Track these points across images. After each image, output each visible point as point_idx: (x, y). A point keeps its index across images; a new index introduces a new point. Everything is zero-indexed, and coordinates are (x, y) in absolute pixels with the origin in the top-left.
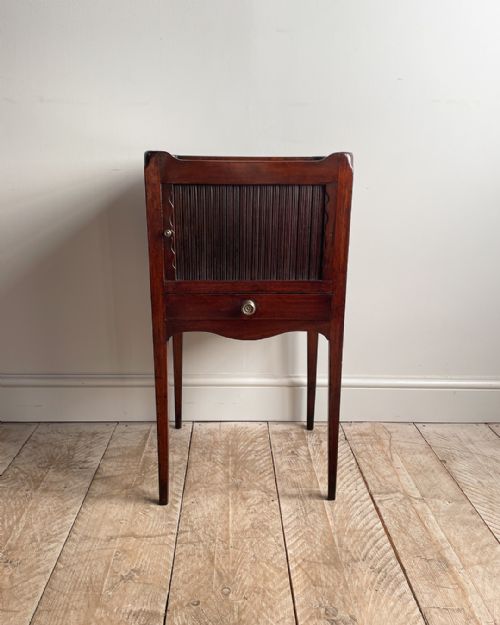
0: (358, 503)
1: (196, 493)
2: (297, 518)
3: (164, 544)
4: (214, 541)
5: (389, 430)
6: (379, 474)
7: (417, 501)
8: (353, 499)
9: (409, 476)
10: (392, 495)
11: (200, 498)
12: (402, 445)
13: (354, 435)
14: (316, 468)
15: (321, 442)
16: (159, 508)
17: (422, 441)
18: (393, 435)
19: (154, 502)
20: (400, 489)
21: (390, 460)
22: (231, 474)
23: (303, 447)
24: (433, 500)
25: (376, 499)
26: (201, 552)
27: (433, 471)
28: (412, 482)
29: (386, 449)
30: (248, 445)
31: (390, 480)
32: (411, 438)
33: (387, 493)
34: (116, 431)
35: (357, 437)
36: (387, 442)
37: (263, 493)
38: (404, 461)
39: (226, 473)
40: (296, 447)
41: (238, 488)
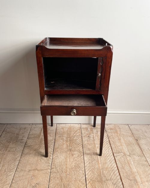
0: (109, 157)
1: (57, 153)
2: (89, 163)
3: (46, 173)
4: (63, 172)
5: (120, 127)
6: (116, 145)
7: (128, 156)
8: (108, 155)
9: (125, 146)
10: (120, 154)
11: (59, 155)
12: (124, 133)
13: (109, 129)
14: (96, 142)
15: (98, 132)
16: (45, 158)
17: (130, 132)
18: (121, 129)
19: (44, 156)
20: (123, 151)
21: (120, 139)
22: (68, 145)
23: (92, 134)
24: (133, 156)
25: (115, 155)
26: (58, 176)
27: (133, 144)
28: (126, 148)
29: (118, 135)
30: (74, 133)
31: (119, 147)
32: (126, 130)
33: (118, 153)
34: (32, 127)
35: (109, 130)
36: (119, 132)
37: (79, 153)
38: (124, 140)
39: (67, 145)
40: (90, 134)
41: (71, 151)
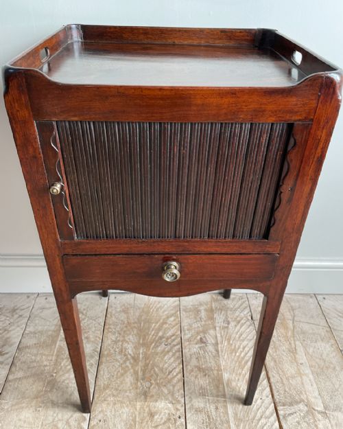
0: (263, 421)
1: (104, 405)
5: (293, 304)
7: (319, 416)
8: (259, 415)
9: (311, 376)
10: (296, 407)
11: (109, 414)
12: (306, 327)
14: (223, 363)
15: (229, 323)
17: (323, 323)
18: (296, 312)
20: (304, 397)
21: (293, 351)
22: (140, 374)
23: (212, 332)
24: (336, 414)
25: (281, 413)
27: (334, 368)
28: (315, 385)
29: (290, 334)
30: (159, 330)
31: (293, 382)
32: (312, 317)
33: (291, 404)
34: (36, 307)
36: (290, 325)
37: (170, 405)
38: (307, 353)
39: (136, 373)
40: (205, 332)
41: (146, 398)
